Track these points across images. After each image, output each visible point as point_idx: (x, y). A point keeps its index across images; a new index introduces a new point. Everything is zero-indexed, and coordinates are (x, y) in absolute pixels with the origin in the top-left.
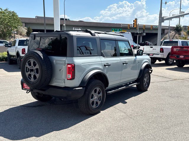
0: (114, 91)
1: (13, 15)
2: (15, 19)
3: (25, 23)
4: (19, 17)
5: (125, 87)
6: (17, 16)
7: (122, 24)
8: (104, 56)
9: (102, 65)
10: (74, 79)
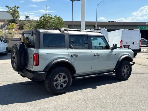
0: (83, 77)
1: (59, 20)
2: (60, 22)
3: (69, 25)
4: (64, 21)
5: (97, 75)
6: (62, 20)
7: (147, 23)
8: (72, 49)
9: (68, 55)
10: (38, 65)
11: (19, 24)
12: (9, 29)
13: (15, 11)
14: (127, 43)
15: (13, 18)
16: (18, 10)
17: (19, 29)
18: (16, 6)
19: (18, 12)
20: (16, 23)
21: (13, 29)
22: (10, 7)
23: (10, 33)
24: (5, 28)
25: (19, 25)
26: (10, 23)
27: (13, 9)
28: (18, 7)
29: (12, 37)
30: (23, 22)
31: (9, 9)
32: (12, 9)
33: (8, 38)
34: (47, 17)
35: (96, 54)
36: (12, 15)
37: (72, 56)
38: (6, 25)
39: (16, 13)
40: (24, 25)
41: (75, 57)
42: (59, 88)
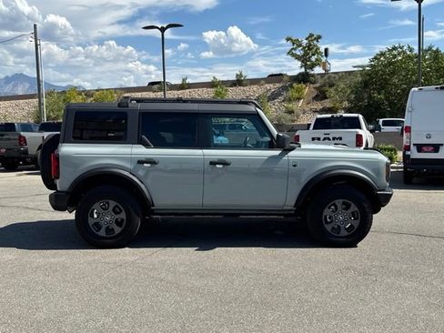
8: (147, 146)
9: (130, 160)
10: (58, 178)
11: (318, 85)
12: (290, 100)
13: (309, 47)
15: (303, 70)
16: (319, 45)
17: (316, 98)
18: (311, 35)
19: (318, 49)
20: (311, 83)
21: (299, 99)
22: (297, 41)
23: (291, 112)
24: (281, 98)
25: (317, 89)
26: (295, 85)
27: (304, 44)
28: (318, 38)
29: (293, 121)
30: (330, 77)
31: (295, 46)
32: (300, 45)
33: (283, 124)
34: (395, 56)
35: (219, 160)
36: (303, 62)
37: (141, 162)
38: (285, 89)
39: (313, 55)
40: (331, 86)
41: (149, 165)
42: (102, 233)
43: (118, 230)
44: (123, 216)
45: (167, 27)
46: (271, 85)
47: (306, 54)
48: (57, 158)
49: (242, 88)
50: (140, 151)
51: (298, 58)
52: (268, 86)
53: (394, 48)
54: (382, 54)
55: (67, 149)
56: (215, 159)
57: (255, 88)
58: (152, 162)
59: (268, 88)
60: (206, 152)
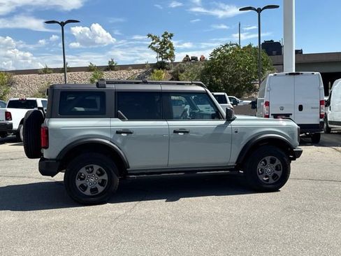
8: (122, 119)
9: (110, 131)
10: (46, 147)
11: (172, 71)
13: (164, 42)
14: (282, 109)
15: (160, 59)
16: (172, 41)
18: (166, 33)
19: (171, 44)
20: (167, 69)
22: (156, 37)
25: (172, 74)
26: (155, 70)
27: (161, 40)
28: (171, 36)
30: (180, 65)
31: (154, 41)
32: (158, 41)
34: (228, 51)
35: (181, 129)
36: (160, 53)
37: (118, 132)
38: (148, 73)
39: (167, 48)
40: (182, 72)
41: (125, 135)
42: (88, 192)
43: (101, 189)
44: (105, 177)
45: (67, 22)
46: (137, 70)
47: (162, 48)
48: (47, 131)
49: (114, 72)
50: (117, 123)
51: (157, 51)
52: (135, 71)
53: (227, 45)
54: (219, 50)
55: (55, 123)
56: (177, 128)
57: (124, 72)
58: (128, 132)
59: (135, 72)
60: (170, 123)
